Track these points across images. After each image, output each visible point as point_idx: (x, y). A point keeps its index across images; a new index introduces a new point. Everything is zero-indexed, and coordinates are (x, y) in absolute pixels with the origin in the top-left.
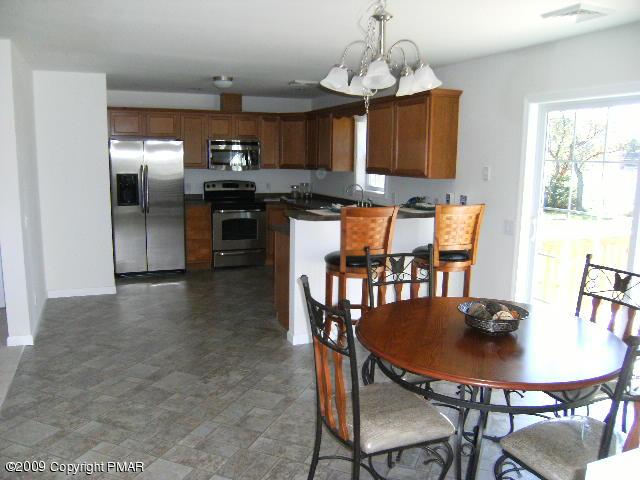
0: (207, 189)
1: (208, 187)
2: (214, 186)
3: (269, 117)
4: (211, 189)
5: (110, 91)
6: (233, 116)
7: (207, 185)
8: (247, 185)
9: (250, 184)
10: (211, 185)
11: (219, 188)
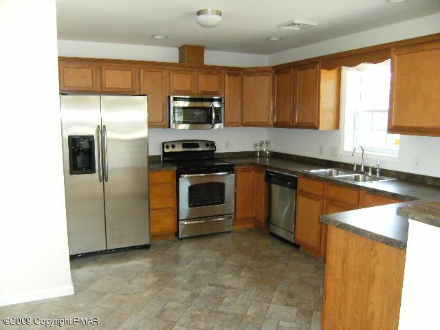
0: (166, 150)
1: (168, 147)
2: (173, 146)
3: (234, 72)
4: (171, 150)
5: (60, 41)
6: (196, 70)
7: (165, 145)
8: (207, 145)
9: (210, 144)
10: (170, 145)
11: (179, 149)
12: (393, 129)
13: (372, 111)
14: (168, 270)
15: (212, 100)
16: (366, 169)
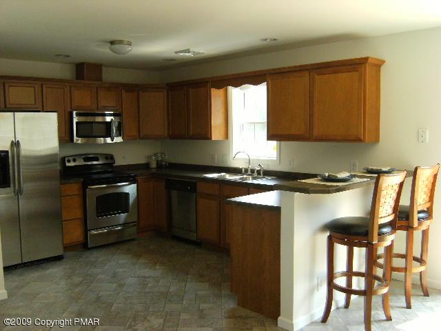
0: (68, 165)
1: (69, 161)
2: (74, 160)
4: (72, 164)
7: (66, 159)
8: (107, 158)
9: (109, 156)
10: (71, 159)
11: (80, 162)
12: (271, 137)
13: (254, 123)
14: (89, 272)
15: (105, 115)
16: (253, 171)
